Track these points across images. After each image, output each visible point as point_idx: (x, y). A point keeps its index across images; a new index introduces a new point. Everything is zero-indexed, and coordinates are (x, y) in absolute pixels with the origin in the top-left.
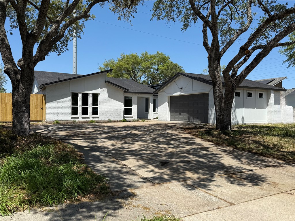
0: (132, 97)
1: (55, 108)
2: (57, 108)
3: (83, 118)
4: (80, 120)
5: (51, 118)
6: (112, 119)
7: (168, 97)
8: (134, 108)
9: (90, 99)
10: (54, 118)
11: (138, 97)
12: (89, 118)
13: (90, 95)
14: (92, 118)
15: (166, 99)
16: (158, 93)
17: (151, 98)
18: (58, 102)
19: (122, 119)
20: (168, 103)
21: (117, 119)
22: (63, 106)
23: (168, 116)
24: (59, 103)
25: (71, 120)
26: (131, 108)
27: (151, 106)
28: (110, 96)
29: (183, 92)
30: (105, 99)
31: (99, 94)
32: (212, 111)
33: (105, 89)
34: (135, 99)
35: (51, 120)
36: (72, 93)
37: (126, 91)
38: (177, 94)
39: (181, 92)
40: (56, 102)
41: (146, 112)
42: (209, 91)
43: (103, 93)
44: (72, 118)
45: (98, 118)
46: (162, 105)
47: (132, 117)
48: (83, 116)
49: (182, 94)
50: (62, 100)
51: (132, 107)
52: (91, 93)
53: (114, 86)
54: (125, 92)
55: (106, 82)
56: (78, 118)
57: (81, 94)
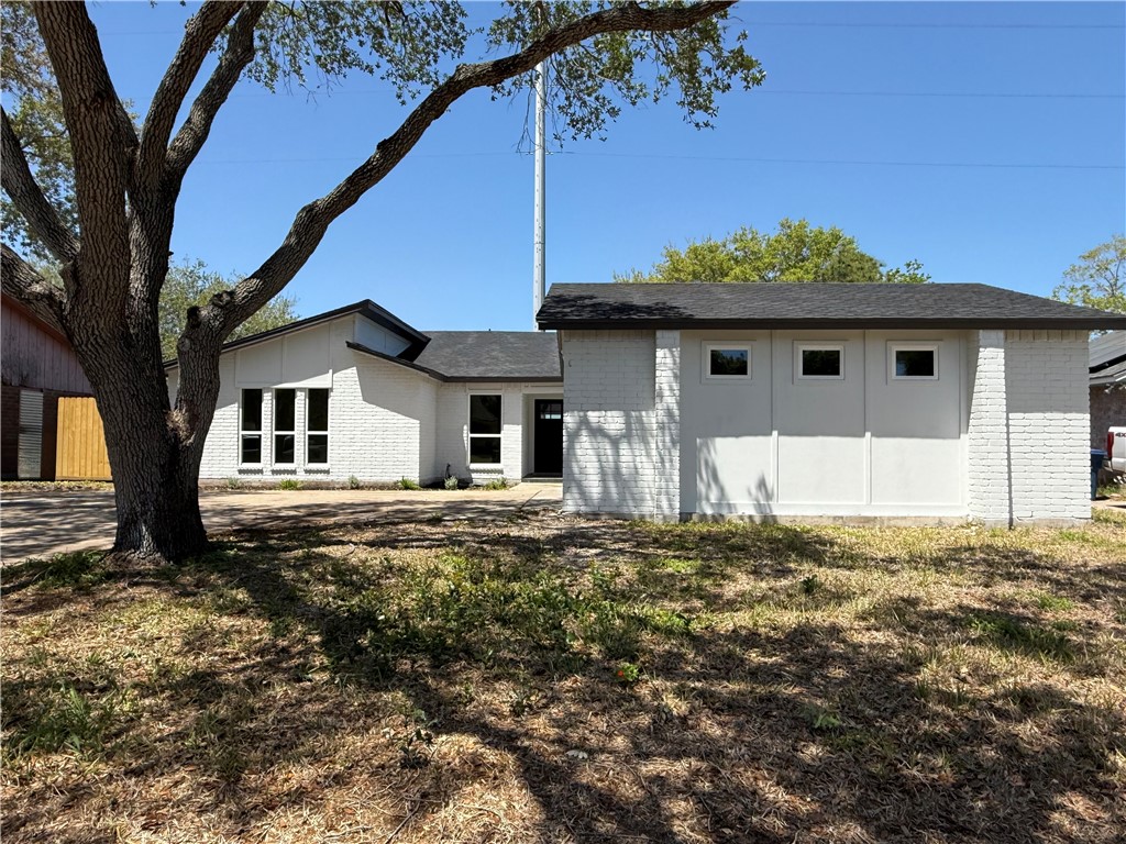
0: (499, 396)
3: (275, 472)
4: (266, 477)
8: (510, 438)
9: (300, 408)
12: (295, 472)
13: (300, 394)
14: (307, 471)
19: (413, 476)
21: (396, 479)
25: (238, 476)
26: (499, 439)
28: (370, 396)
30: (353, 406)
31: (331, 389)
33: (352, 372)
34: (512, 401)
36: (243, 390)
43: (344, 385)
44: (241, 472)
45: (328, 472)
48: (276, 464)
51: (502, 432)
52: (301, 389)
53: (384, 361)
55: (349, 346)
56: (260, 471)
57: (271, 394)
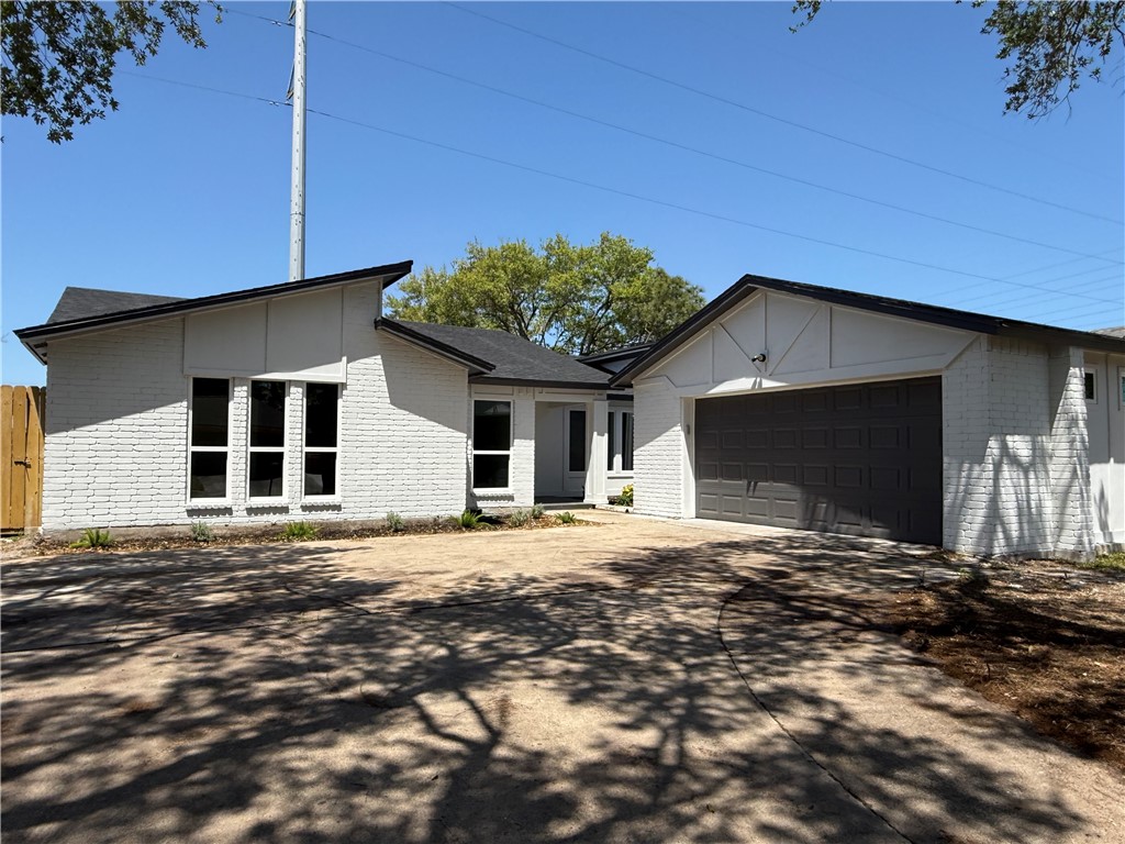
0: (508, 404)
1: (96, 460)
2: (109, 460)
3: (251, 511)
4: (240, 520)
5: (71, 512)
6: (408, 513)
7: (686, 400)
8: (522, 456)
9: (295, 411)
10: (91, 512)
11: (538, 404)
12: (284, 510)
13: (293, 389)
14: (305, 508)
15: (678, 410)
16: (631, 386)
17: (598, 410)
18: (110, 428)
19: (458, 509)
20: (688, 432)
21: (435, 514)
22: (145, 448)
23: (687, 493)
24: (120, 434)
25: (189, 521)
26: (507, 457)
27: (599, 445)
28: (401, 397)
29: (771, 377)
30: (375, 411)
31: (344, 386)
32: (969, 477)
33: (376, 362)
34: (523, 410)
35: (68, 526)
36: (195, 380)
37: (479, 373)
38: (741, 385)
39: (760, 373)
40: (104, 429)
41: (571, 470)
42: (947, 367)
43: (362, 379)
44: (192, 512)
45: (337, 508)
46: (652, 439)
47: (511, 498)
48: (253, 499)
49: (769, 384)
50: (137, 415)
51: (511, 448)
52: (297, 383)
53: (418, 350)
54: (476, 378)
55: (376, 324)
56: (228, 511)
57: (245, 388)
